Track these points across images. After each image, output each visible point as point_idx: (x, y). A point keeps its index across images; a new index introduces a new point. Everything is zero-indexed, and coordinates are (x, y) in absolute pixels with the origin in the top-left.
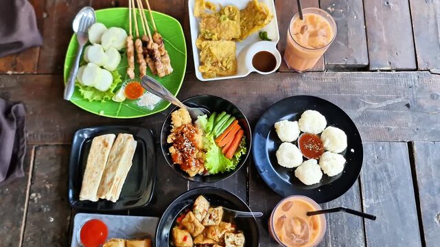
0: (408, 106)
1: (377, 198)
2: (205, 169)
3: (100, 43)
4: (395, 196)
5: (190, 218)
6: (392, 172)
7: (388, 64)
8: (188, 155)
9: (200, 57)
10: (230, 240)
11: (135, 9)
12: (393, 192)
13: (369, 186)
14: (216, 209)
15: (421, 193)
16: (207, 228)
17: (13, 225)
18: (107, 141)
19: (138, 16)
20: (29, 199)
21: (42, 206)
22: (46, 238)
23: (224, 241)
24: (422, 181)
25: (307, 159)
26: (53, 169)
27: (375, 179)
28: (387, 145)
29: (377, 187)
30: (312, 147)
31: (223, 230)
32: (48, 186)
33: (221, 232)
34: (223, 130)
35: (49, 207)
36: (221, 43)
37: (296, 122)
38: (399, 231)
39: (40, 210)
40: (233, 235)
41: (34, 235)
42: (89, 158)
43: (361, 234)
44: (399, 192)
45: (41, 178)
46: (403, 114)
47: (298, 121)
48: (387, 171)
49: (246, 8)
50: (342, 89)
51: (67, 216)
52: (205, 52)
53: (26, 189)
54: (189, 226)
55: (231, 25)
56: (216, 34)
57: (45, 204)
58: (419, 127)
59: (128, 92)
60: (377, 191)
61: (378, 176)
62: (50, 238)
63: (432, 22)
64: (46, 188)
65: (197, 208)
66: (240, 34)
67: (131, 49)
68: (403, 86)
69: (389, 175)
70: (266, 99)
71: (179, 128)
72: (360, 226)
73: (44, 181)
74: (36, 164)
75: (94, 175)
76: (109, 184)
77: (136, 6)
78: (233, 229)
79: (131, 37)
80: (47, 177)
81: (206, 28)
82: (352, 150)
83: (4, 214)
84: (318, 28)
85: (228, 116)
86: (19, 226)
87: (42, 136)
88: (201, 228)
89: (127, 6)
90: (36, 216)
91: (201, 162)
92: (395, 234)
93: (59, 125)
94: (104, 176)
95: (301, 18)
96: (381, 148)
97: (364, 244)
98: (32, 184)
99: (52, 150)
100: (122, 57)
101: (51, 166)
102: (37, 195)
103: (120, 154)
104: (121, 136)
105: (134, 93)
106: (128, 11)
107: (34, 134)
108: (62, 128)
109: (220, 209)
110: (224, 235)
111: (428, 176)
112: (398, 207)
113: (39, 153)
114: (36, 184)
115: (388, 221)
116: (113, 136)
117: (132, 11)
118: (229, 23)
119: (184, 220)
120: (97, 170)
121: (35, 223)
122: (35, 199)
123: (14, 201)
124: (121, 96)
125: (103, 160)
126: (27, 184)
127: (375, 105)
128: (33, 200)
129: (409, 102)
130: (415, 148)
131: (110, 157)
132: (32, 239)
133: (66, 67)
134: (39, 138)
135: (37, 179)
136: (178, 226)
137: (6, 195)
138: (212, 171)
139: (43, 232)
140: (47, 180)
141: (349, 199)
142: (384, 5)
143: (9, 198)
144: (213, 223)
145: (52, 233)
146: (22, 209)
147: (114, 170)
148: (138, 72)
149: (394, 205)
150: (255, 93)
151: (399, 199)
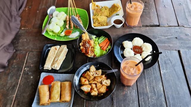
0: (176, 38)
1: (167, 70)
2: (94, 54)
3: (57, 16)
4: (174, 70)
5: (88, 74)
6: (172, 61)
7: (167, 24)
8: (88, 48)
9: (93, 21)
10: (104, 82)
11: (70, 8)
12: (173, 68)
13: (163, 65)
14: (99, 71)
15: (185, 68)
16: (95, 77)
17: (16, 79)
18: (56, 48)
19: (71, 10)
20: (24, 70)
21: (29, 72)
22: (29, 84)
23: (102, 82)
24: (185, 64)
25: (136, 54)
26: (34, 60)
27: (165, 63)
28: (169, 51)
29: (166, 66)
30: (138, 50)
31: (101, 78)
32: (32, 66)
33: (100, 79)
34: (102, 41)
35: (31, 73)
36: (102, 17)
37: (131, 42)
38: (177, 82)
39: (28, 74)
40: (106, 80)
41: (24, 83)
42: (49, 53)
43: (161, 83)
44: (176, 68)
45: (29, 63)
46: (175, 41)
47: (132, 41)
48: (170, 60)
49: (111, 7)
50: (149, 32)
51: (38, 76)
52: (96, 19)
53: (23, 66)
54: (87, 77)
55: (105, 12)
56: (100, 14)
57: (30, 72)
58: (182, 45)
59: (66, 33)
60: (166, 67)
61: (166, 62)
62: (30, 84)
63: (183, 11)
64: (31, 66)
65: (91, 70)
66: (109, 15)
67: (68, 19)
68: (173, 31)
69: (171, 62)
70: (119, 36)
71: (85, 40)
72: (160, 80)
73: (30, 64)
74: (28, 58)
75: (51, 59)
76: (56, 61)
77: (71, 7)
78: (106, 78)
79: (68, 16)
80: (32, 62)
81: (96, 12)
82: (155, 52)
83: (14, 75)
84: (137, 6)
85: (104, 37)
86: (19, 79)
87: (32, 48)
88: (92, 77)
89: (68, 7)
90: (26, 76)
91: (93, 51)
92: (176, 83)
93: (38, 44)
94: (54, 59)
95: (131, 3)
96: (167, 52)
97: (162, 87)
98: (26, 65)
99: (35, 53)
100: (64, 23)
101: (34, 58)
102: (27, 69)
103: (61, 52)
104: (62, 46)
105: (68, 33)
106: (68, 8)
107: (29, 48)
108: (40, 45)
109: (100, 71)
110: (102, 80)
111: (188, 62)
112: (176, 74)
113: (30, 54)
114: (27, 65)
115: (172, 78)
116: (59, 47)
117: (69, 9)
118: (104, 11)
119: (85, 75)
120: (52, 57)
121: (25, 78)
122: (26, 70)
123: (18, 70)
124: (63, 34)
125: (54, 54)
126: (24, 65)
127: (163, 38)
128: (25, 70)
129: (177, 37)
130: (181, 52)
131: (57, 53)
132: (23, 84)
133: (44, 25)
134: (31, 49)
135: (28, 63)
136: (83, 77)
137: (15, 68)
138: (97, 55)
139: (28, 82)
140: (32, 63)
141: (155, 70)
142: (163, 7)
143: (16, 69)
144: (97, 75)
145: (31, 82)
146: (21, 73)
147: (59, 56)
148: (70, 27)
149: (174, 73)
150: (115, 34)
151: (176, 71)
